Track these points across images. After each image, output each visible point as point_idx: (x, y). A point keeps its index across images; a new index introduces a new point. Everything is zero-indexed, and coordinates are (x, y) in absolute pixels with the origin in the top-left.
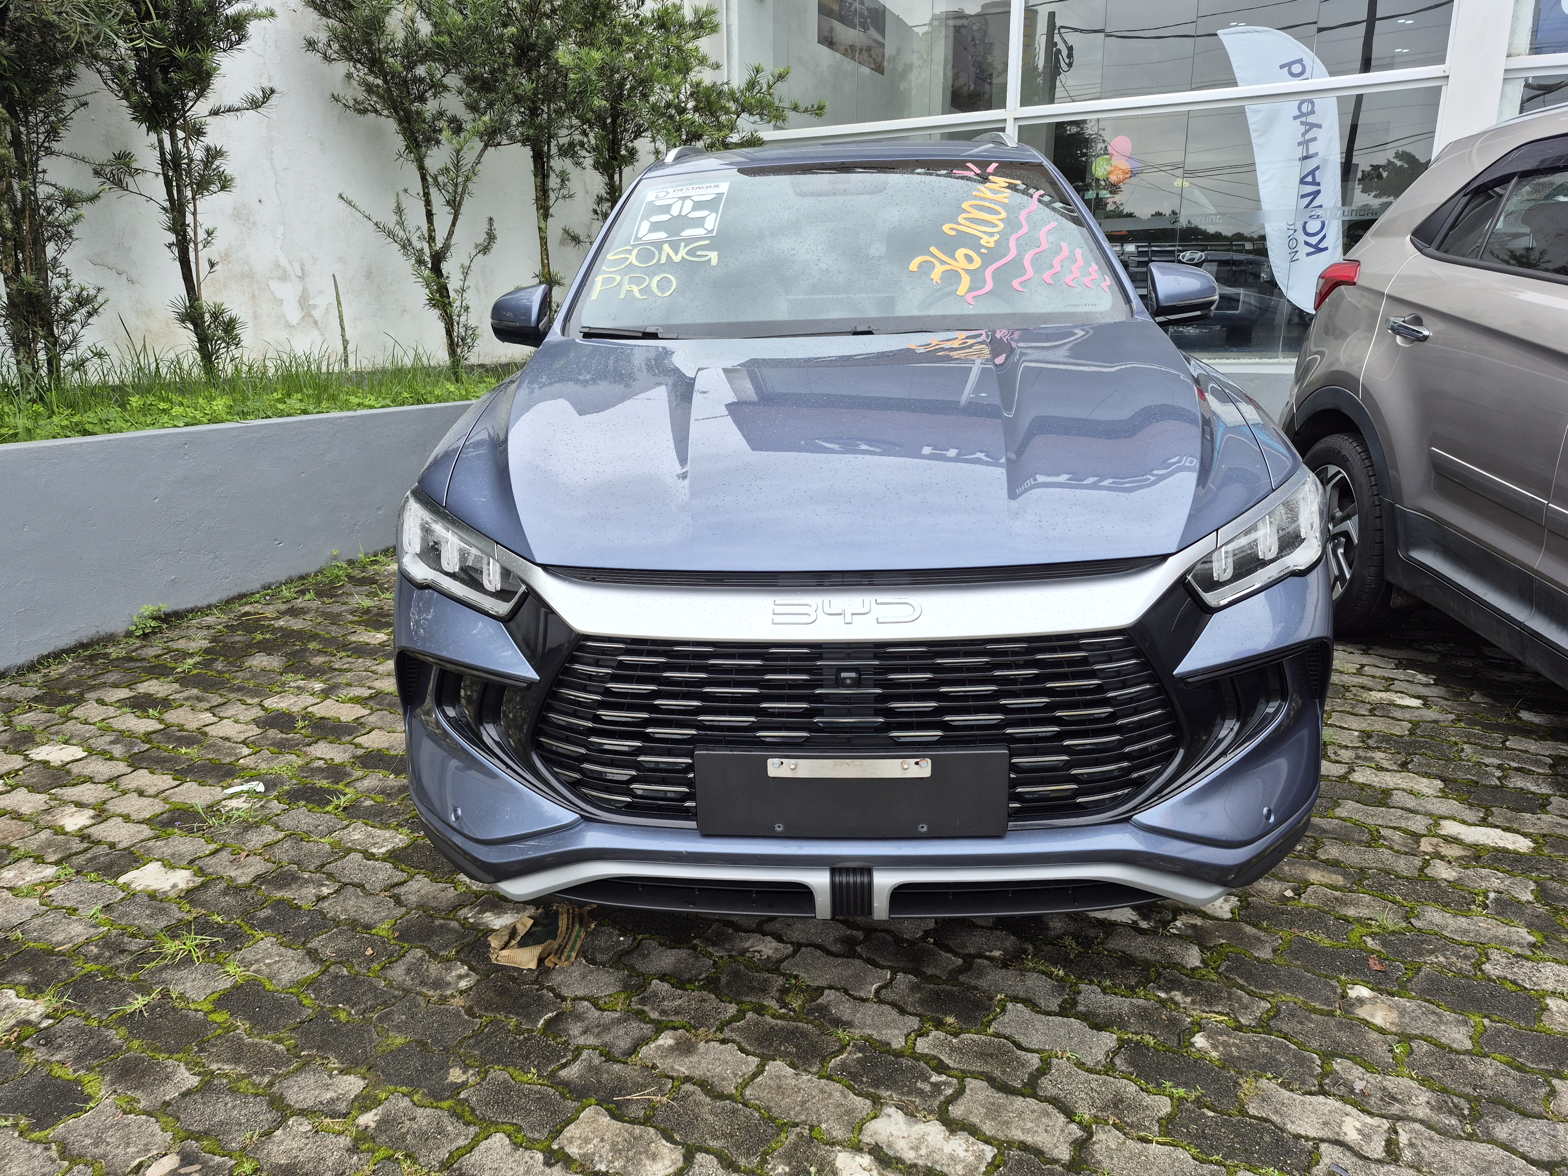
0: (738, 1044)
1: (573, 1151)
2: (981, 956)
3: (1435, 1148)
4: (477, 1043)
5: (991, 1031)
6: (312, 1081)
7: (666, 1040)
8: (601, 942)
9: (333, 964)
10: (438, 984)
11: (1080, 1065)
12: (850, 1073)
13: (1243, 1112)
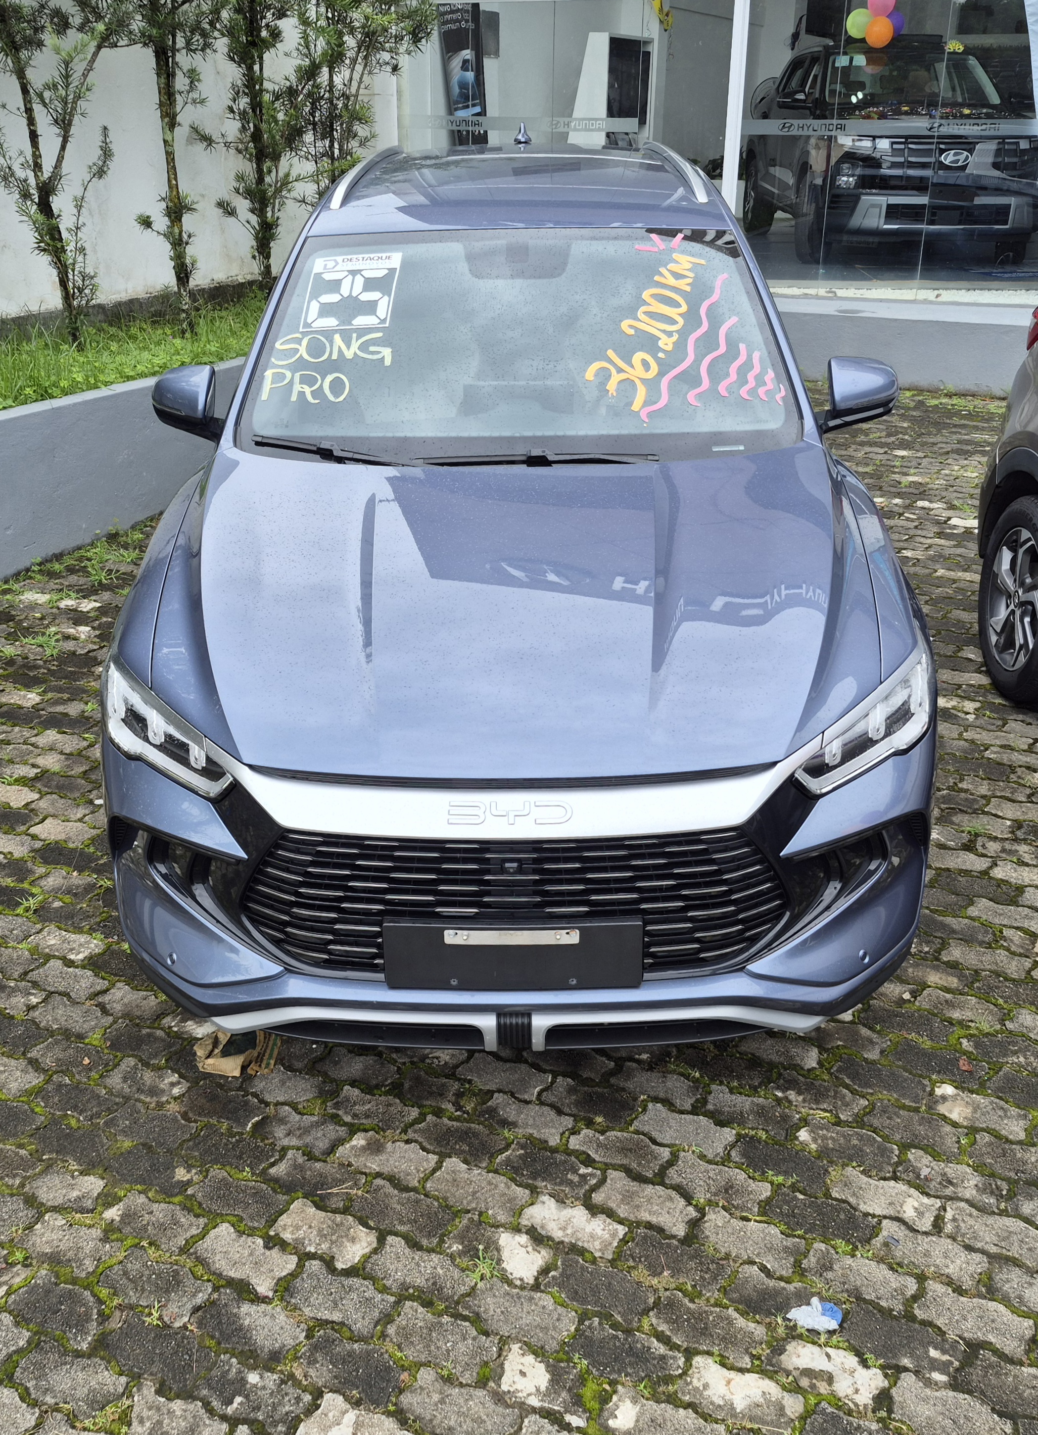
0: (420, 1144)
1: (287, 1236)
2: (632, 1059)
3: (971, 1222)
4: (196, 1145)
5: (631, 1129)
6: (57, 1182)
7: (359, 1141)
8: (295, 1049)
9: (56, 1072)
10: (154, 1091)
11: (702, 1157)
12: (513, 1167)
13: (828, 1195)
